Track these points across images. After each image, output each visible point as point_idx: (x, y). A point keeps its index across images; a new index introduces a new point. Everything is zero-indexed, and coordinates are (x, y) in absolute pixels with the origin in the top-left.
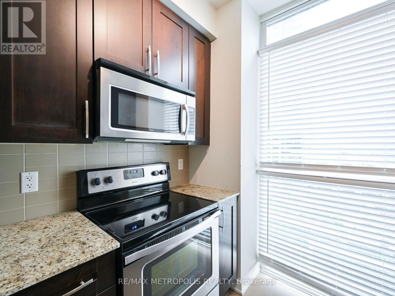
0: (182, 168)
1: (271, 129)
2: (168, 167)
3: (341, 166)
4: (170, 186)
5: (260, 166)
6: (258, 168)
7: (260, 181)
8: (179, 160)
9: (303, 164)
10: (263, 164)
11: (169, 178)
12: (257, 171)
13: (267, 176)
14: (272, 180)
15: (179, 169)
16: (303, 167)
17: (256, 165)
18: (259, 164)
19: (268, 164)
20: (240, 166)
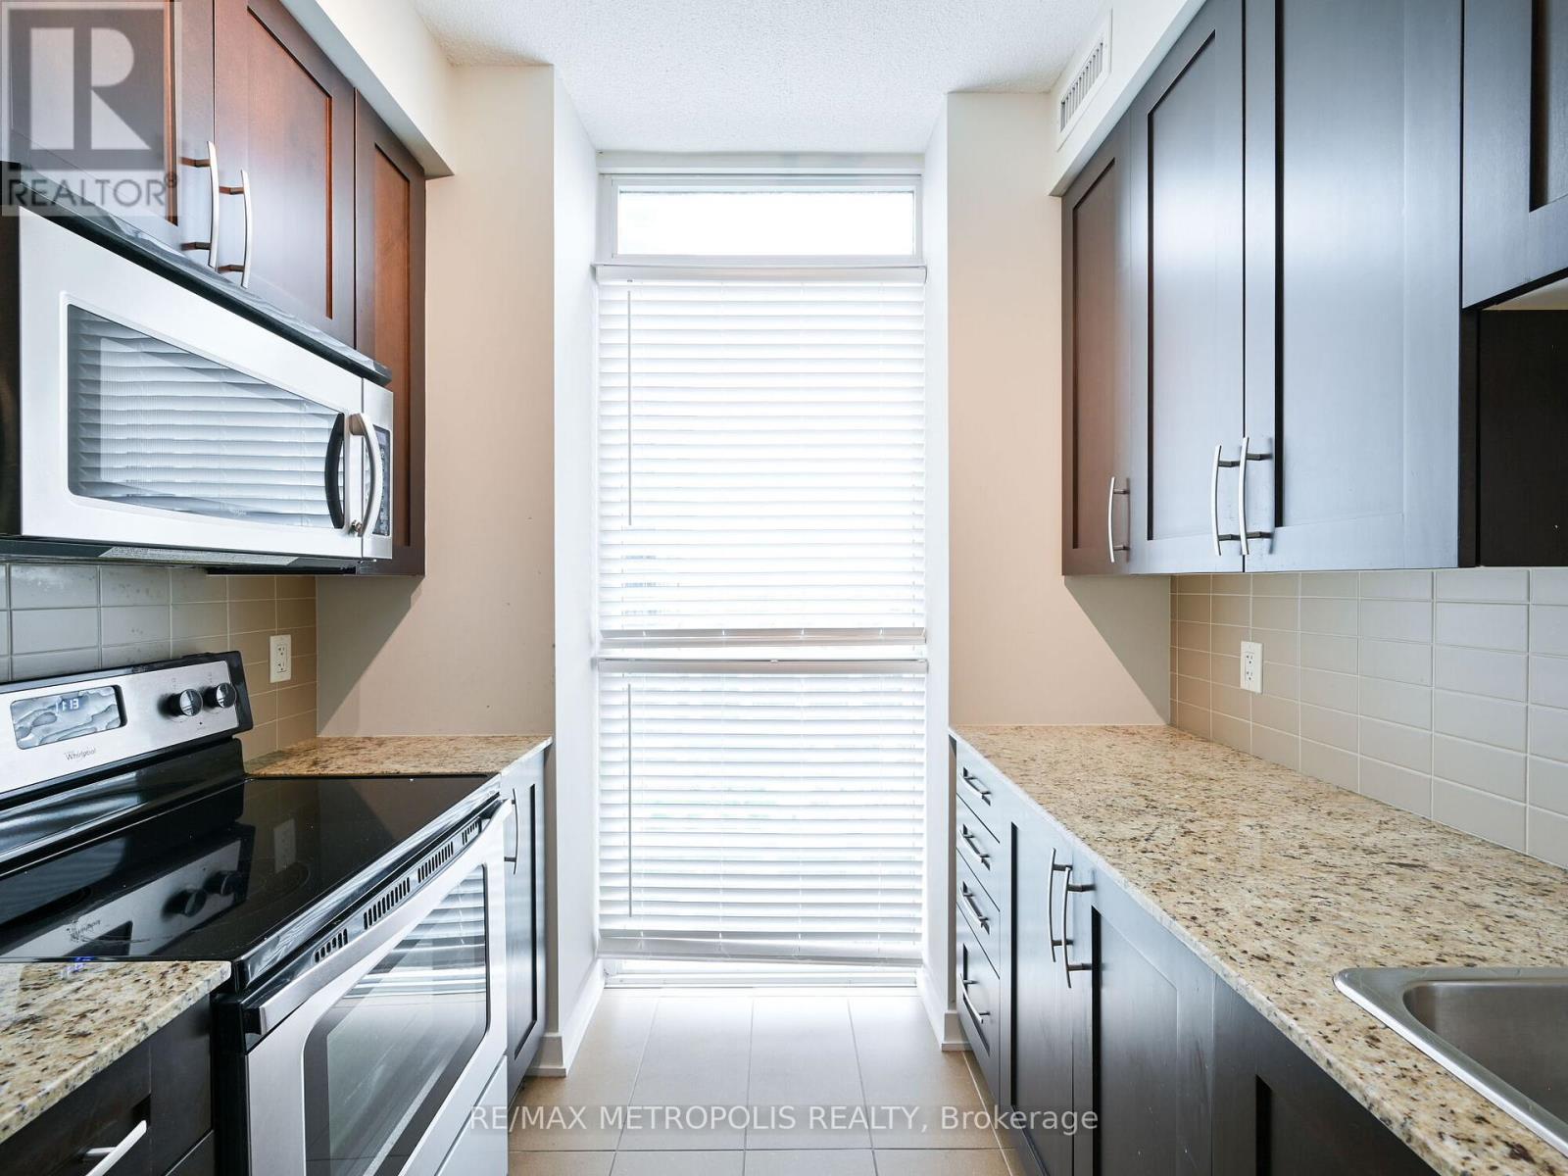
0: (287, 676)
1: (636, 523)
2: (237, 674)
3: (807, 630)
4: (246, 758)
5: (604, 645)
6: (596, 651)
7: (603, 693)
8: (274, 641)
9: (726, 628)
10: (611, 637)
11: (246, 723)
12: (594, 662)
13: (621, 675)
14: (642, 682)
15: (275, 678)
16: (724, 638)
17: (591, 642)
18: (598, 638)
19: (630, 637)
20: (554, 646)
